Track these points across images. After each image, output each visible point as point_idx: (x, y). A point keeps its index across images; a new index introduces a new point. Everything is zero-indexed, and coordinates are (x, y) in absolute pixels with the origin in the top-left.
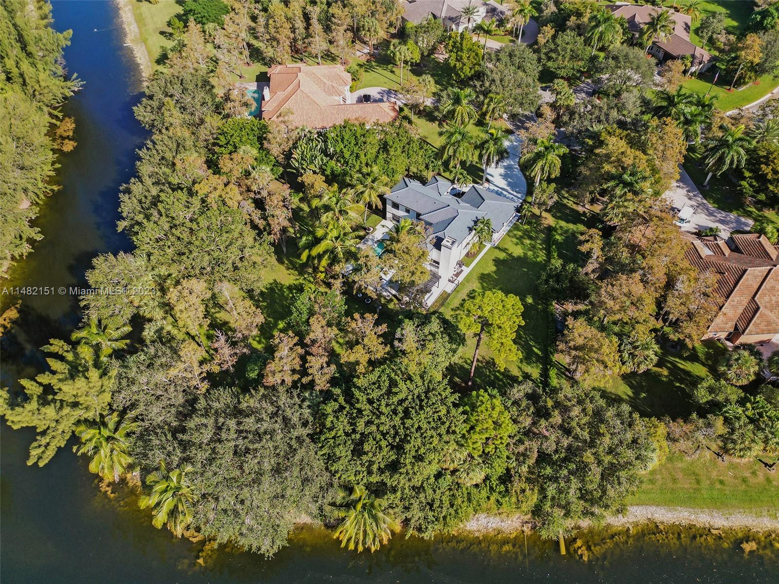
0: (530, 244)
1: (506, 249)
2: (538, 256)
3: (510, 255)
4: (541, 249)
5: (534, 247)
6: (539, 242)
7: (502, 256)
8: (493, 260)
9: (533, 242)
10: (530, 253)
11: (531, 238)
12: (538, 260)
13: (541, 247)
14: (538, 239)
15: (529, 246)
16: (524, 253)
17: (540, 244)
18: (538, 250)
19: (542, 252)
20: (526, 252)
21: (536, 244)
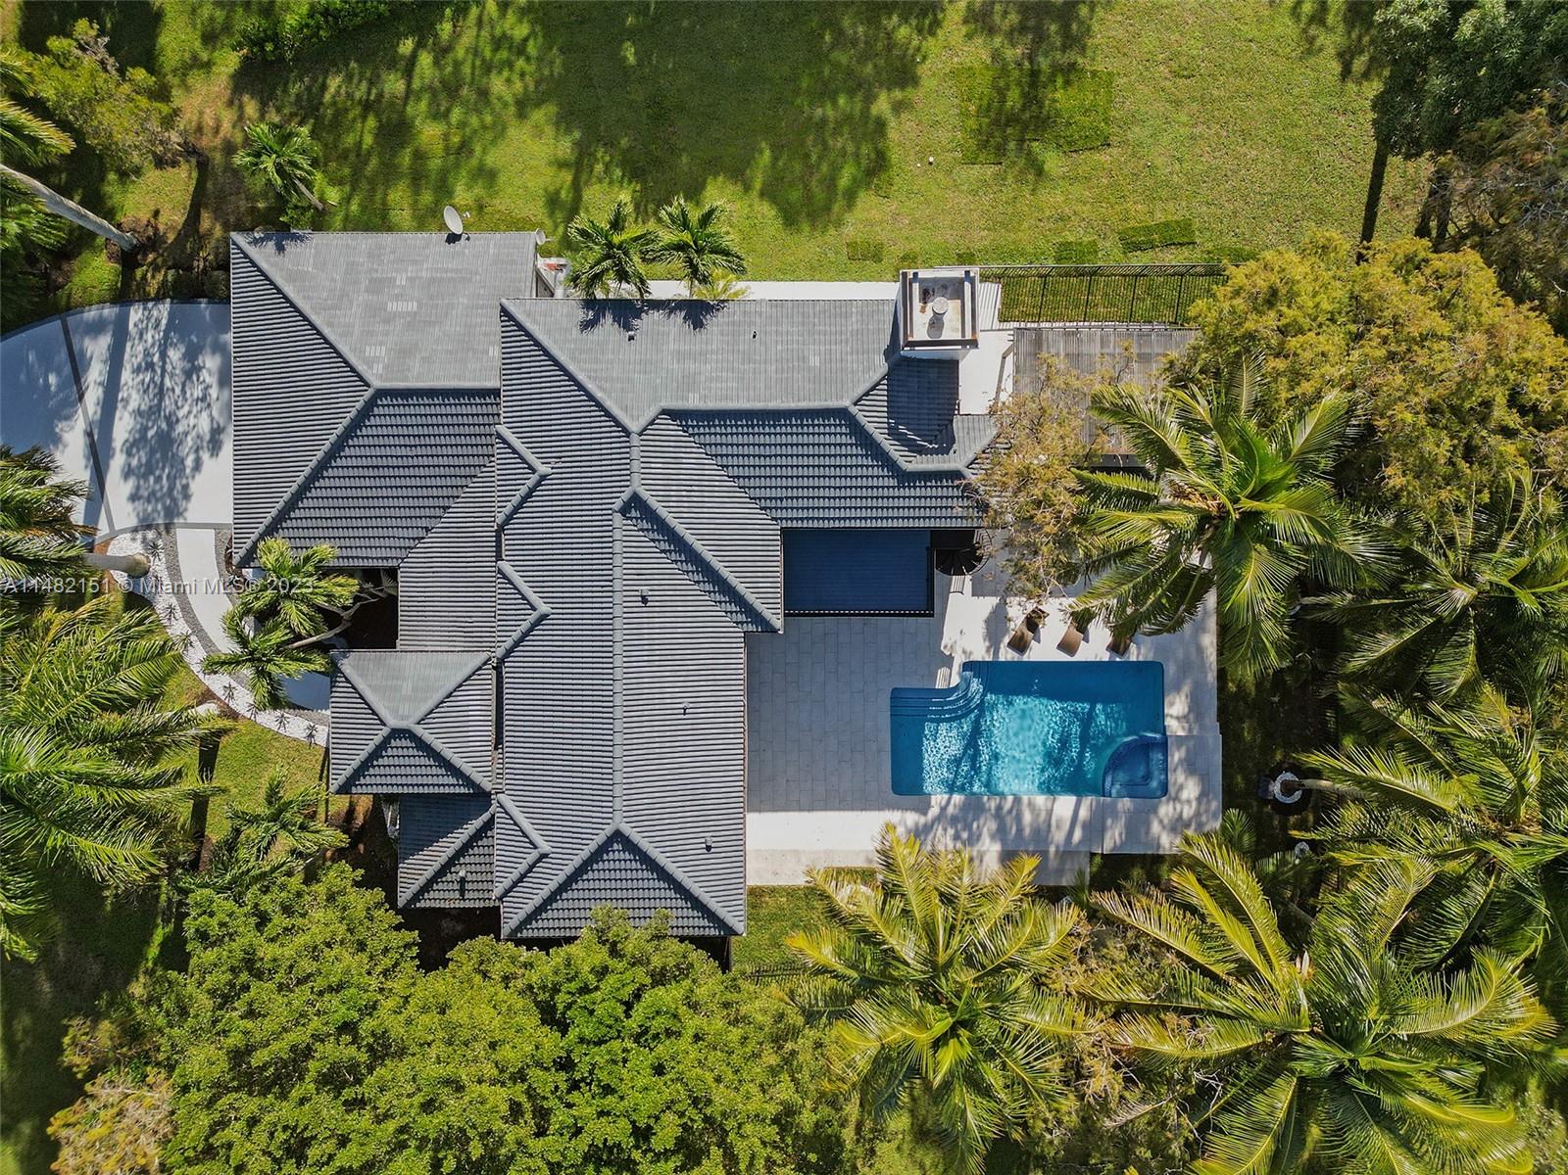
1: (553, 202)
2: (500, 42)
3: (578, 165)
6: (394, 85)
10: (505, 87)
13: (425, 59)
14: (380, 95)
15: (456, 115)
16: (522, 115)
17: (408, 73)
18: (457, 64)
19: (456, 35)
20: (512, 109)
21: (422, 89)
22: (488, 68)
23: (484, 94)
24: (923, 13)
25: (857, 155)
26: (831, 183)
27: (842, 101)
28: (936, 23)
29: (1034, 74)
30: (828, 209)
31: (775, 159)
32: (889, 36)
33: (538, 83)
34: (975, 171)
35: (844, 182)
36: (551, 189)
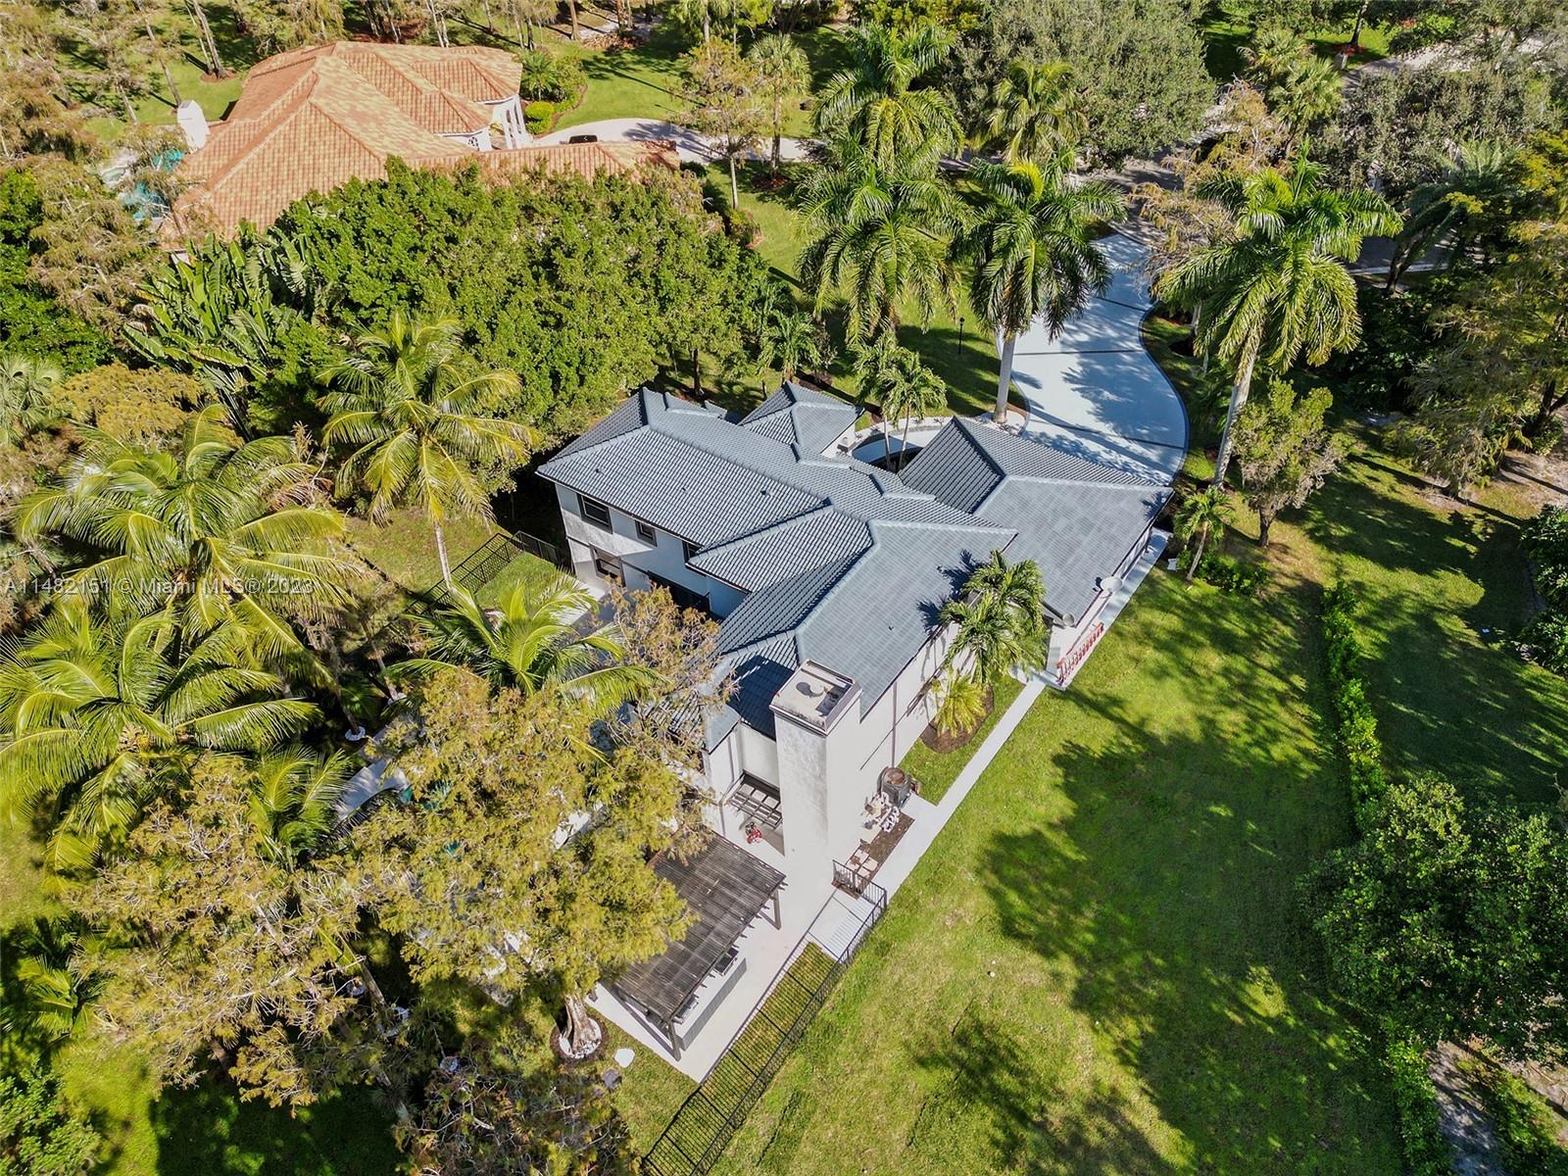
0: (1226, 672)
1: (1116, 702)
2: (1274, 736)
3: (1138, 731)
4: (1282, 699)
5: (1247, 686)
6: (1266, 659)
7: (1098, 736)
8: (1058, 760)
9: (1239, 664)
10: (1231, 720)
11: (1226, 643)
12: (1277, 752)
13: (1280, 686)
14: (1262, 648)
15: (1222, 682)
16: (1200, 718)
17: (1273, 671)
18: (1266, 701)
19: (1292, 713)
20: (1211, 716)
21: (1255, 673)
22: (1254, 717)
23: (1232, 705)
24: (1140, 1055)
25: (1032, 921)
26: (1019, 887)
27: (1090, 937)
28: (1125, 1061)
30: (996, 871)
31: (1065, 859)
32: (1133, 1013)
33: (1224, 740)
34: (959, 1007)
35: (1013, 897)
36: (1128, 706)
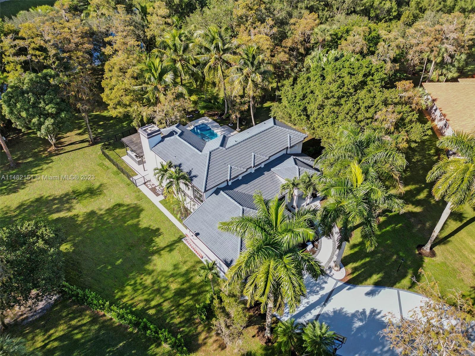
1: (171, 251)
7: (161, 242)
8: (158, 229)
13: (153, 303)
14: (173, 306)
15: (164, 285)
16: (153, 271)
17: (160, 305)
19: (141, 301)
20: (153, 275)
21: (163, 297)
24: (73, 219)
25: (117, 210)
27: (105, 219)
28: (75, 215)
29: (78, 196)
30: (133, 207)
31: (128, 221)
32: (83, 220)
33: (142, 274)
34: (107, 193)
35: (125, 208)
36: (168, 253)
